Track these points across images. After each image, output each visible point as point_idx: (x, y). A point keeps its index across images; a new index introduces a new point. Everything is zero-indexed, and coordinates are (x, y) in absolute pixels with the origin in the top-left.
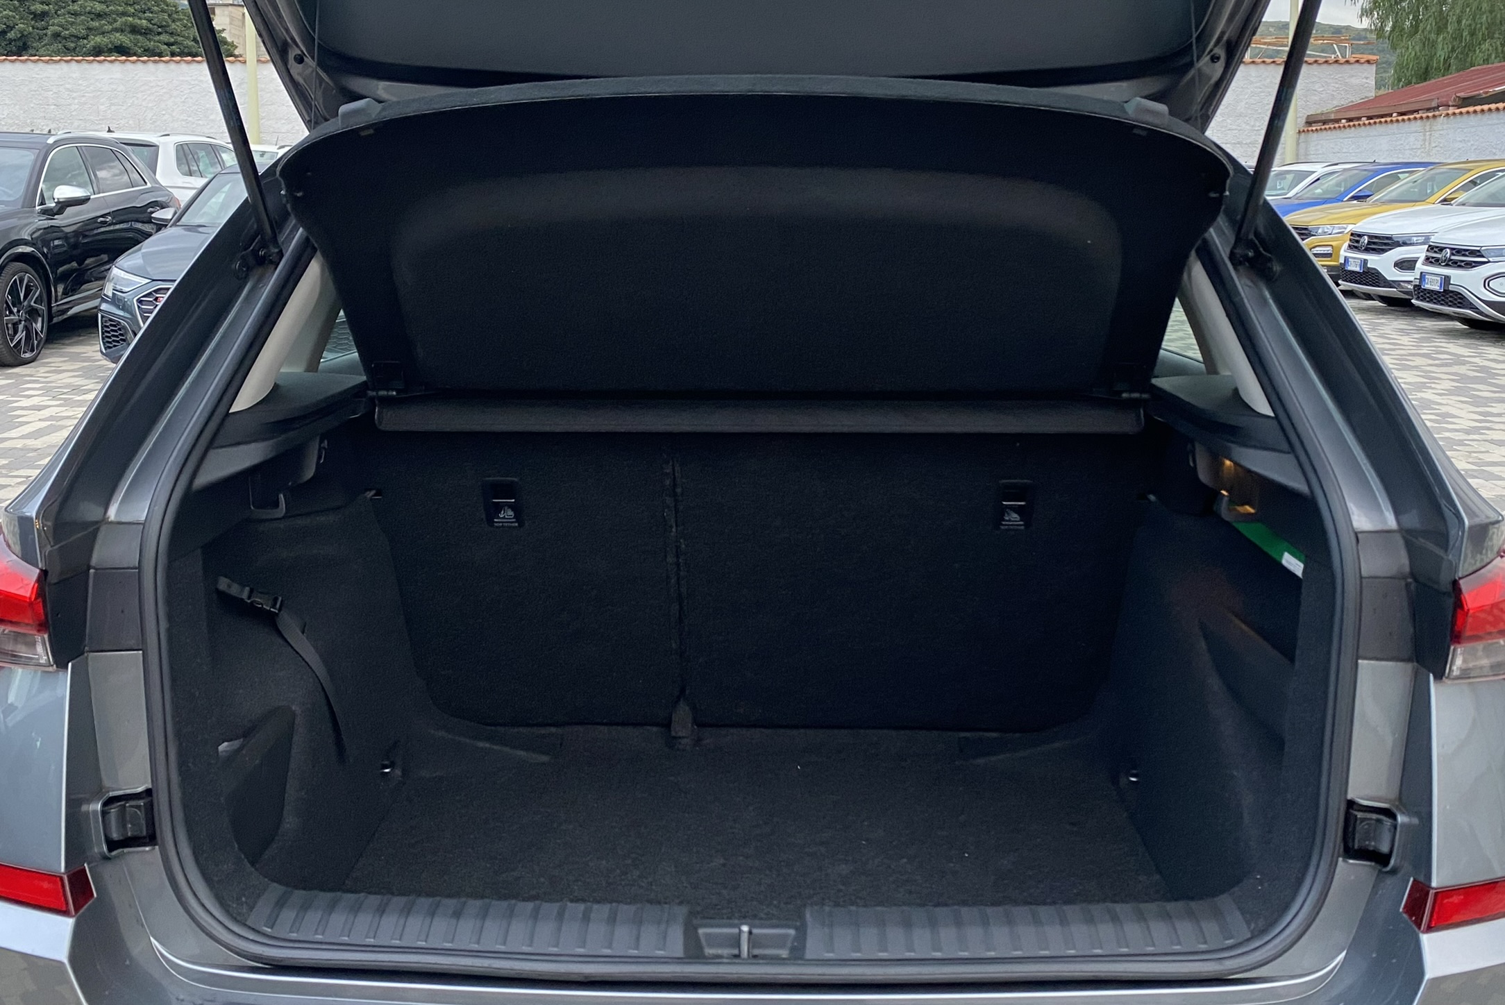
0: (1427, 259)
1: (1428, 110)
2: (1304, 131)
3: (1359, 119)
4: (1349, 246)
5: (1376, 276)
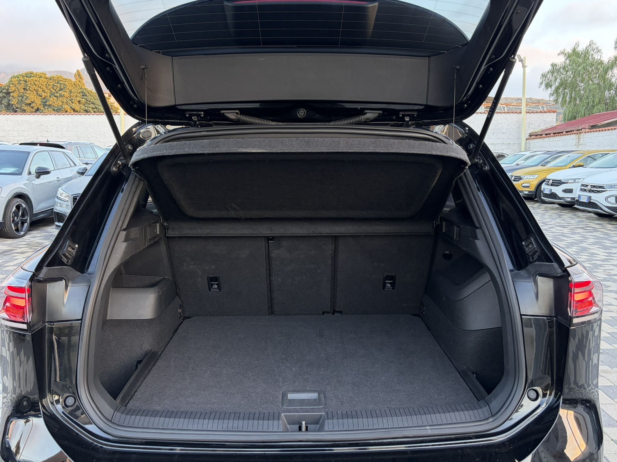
0: (581, 189)
1: (577, 130)
2: (528, 139)
3: (550, 134)
4: (546, 184)
5: (555, 195)
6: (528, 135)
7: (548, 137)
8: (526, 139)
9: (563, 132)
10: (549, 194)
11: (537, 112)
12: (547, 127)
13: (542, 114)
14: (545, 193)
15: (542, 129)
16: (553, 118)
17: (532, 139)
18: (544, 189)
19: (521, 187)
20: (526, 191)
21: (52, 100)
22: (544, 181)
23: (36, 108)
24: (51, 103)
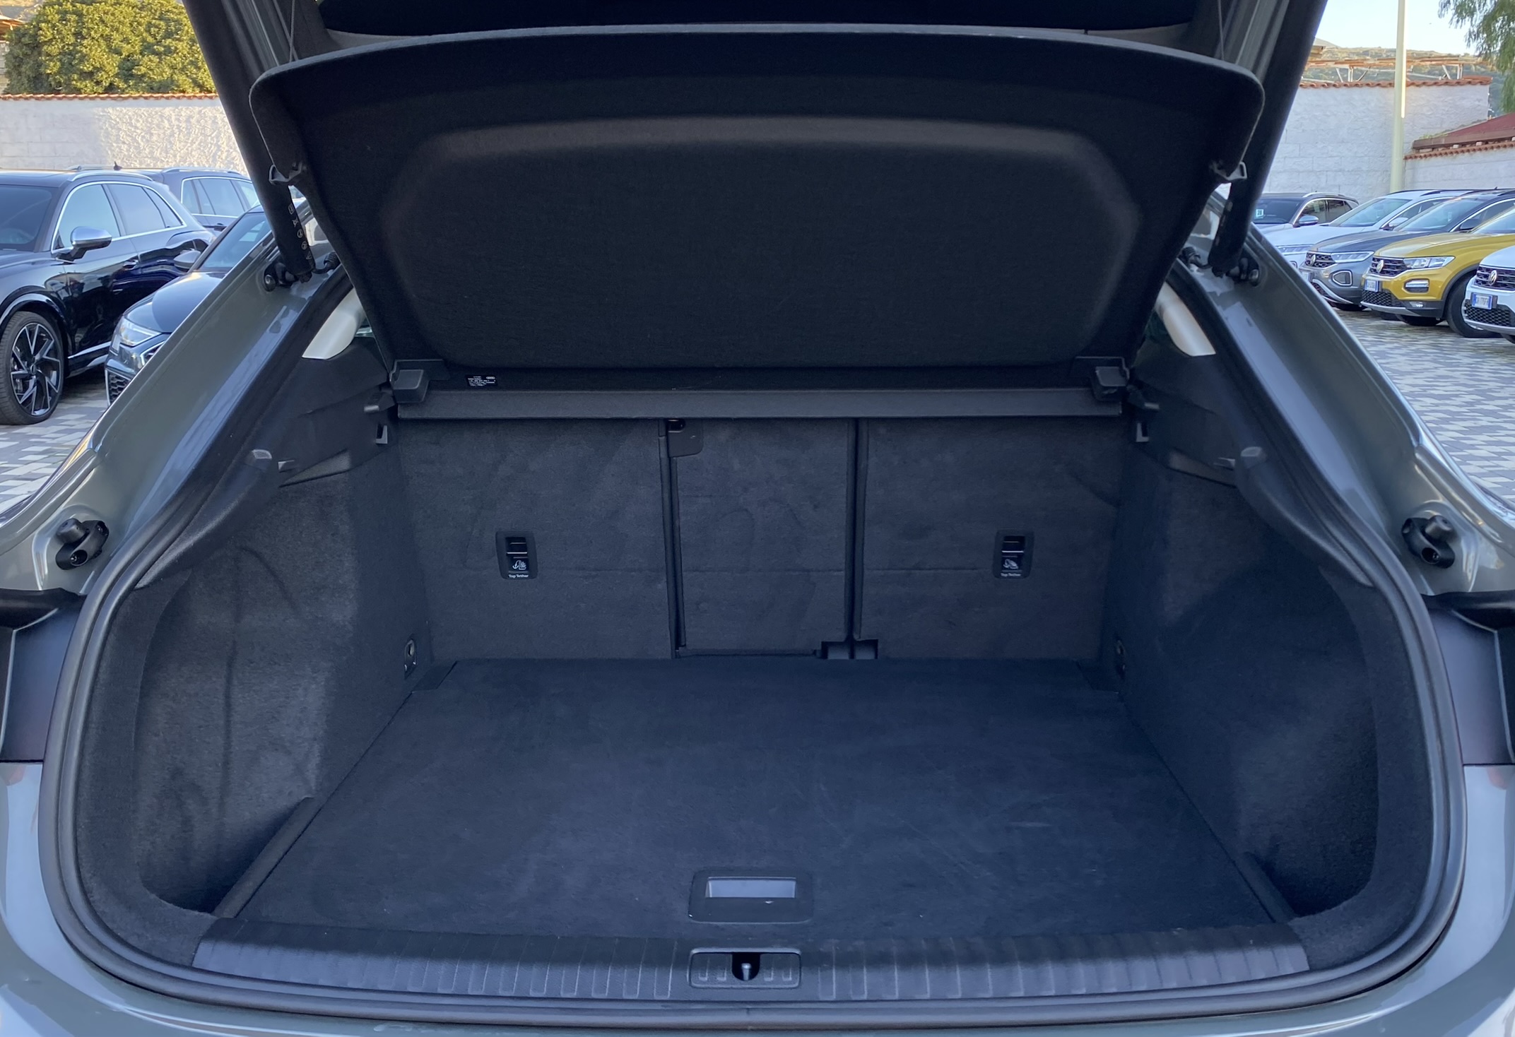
2: (1411, 158)
3: (1473, 143)
4: (1477, 281)
5: (1507, 314)
6: (1411, 145)
7: (1468, 151)
8: (1406, 158)
9: (1509, 140)
10: (1487, 310)
11: (1435, 84)
12: (1463, 126)
13: (1451, 88)
14: (1476, 308)
15: (1449, 130)
16: (1479, 100)
17: (1421, 157)
18: (1473, 295)
19: (1403, 289)
20: (1417, 301)
21: (148, 64)
22: (1473, 273)
23: (107, 84)
24: (143, 70)
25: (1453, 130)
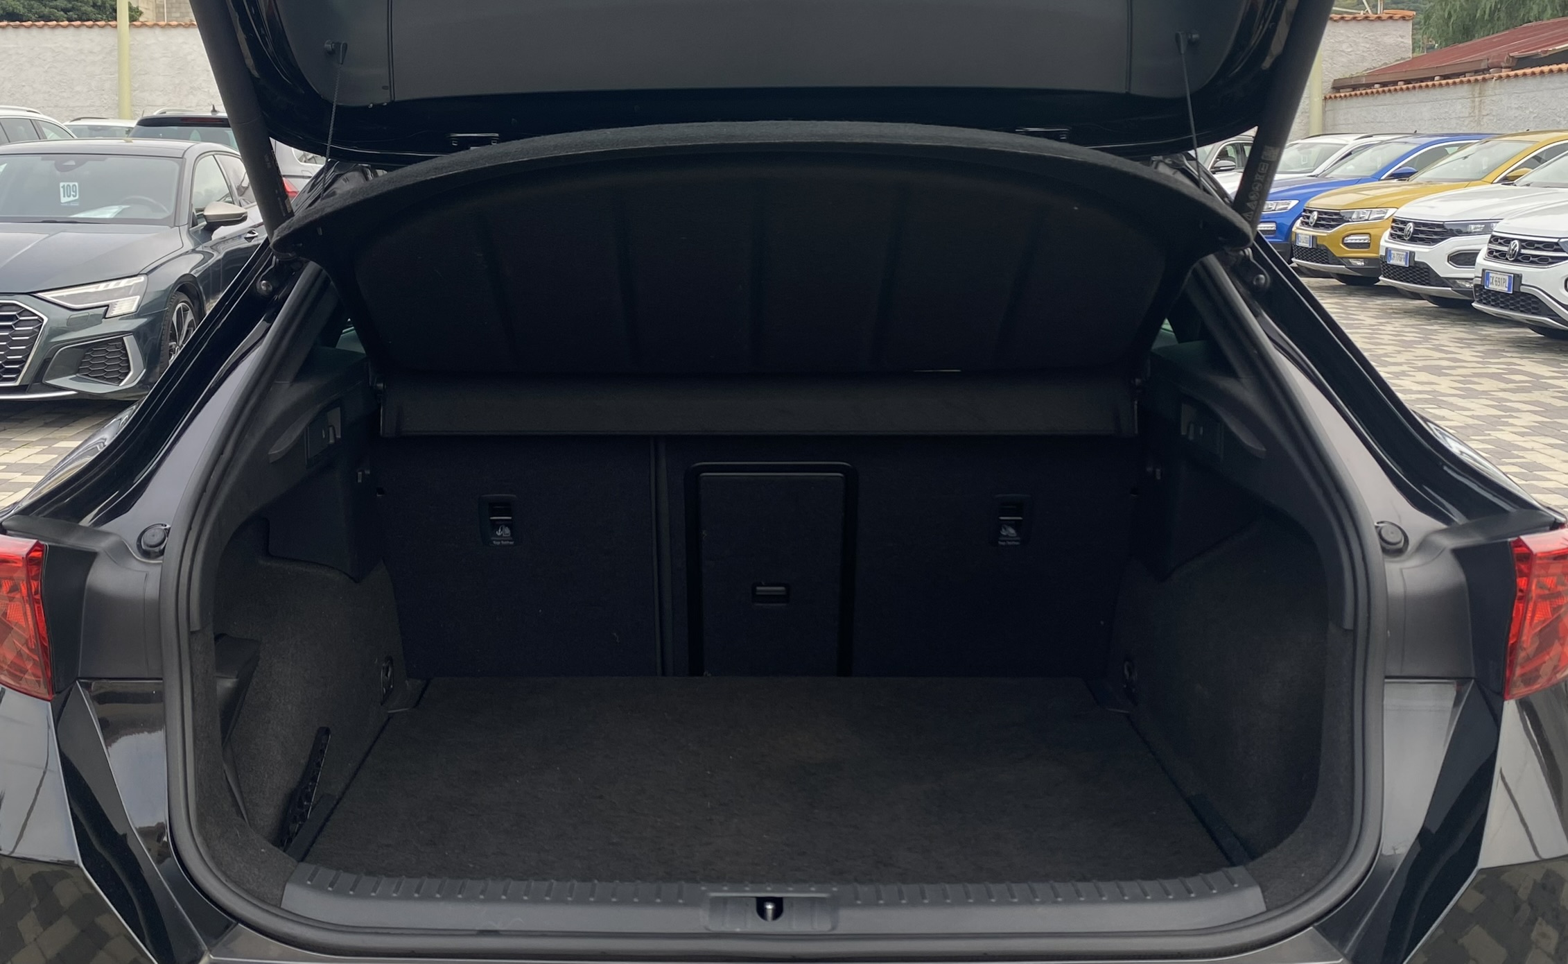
0: (1490, 252)
1: (1476, 72)
2: (1330, 99)
3: (1395, 83)
5: (1425, 272)
6: (1330, 85)
7: (1390, 91)
8: (1325, 98)
9: (1432, 79)
10: (1404, 267)
11: (1354, 18)
12: (1386, 64)
13: (1371, 23)
14: (1392, 265)
15: (1371, 69)
16: (1402, 37)
17: (1341, 97)
20: (1355, 258)
25: (1375, 68)
